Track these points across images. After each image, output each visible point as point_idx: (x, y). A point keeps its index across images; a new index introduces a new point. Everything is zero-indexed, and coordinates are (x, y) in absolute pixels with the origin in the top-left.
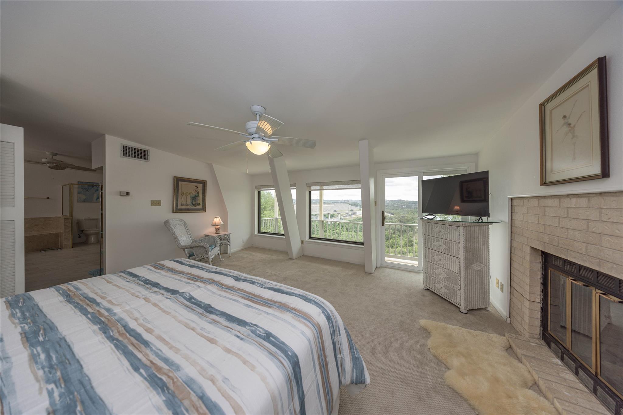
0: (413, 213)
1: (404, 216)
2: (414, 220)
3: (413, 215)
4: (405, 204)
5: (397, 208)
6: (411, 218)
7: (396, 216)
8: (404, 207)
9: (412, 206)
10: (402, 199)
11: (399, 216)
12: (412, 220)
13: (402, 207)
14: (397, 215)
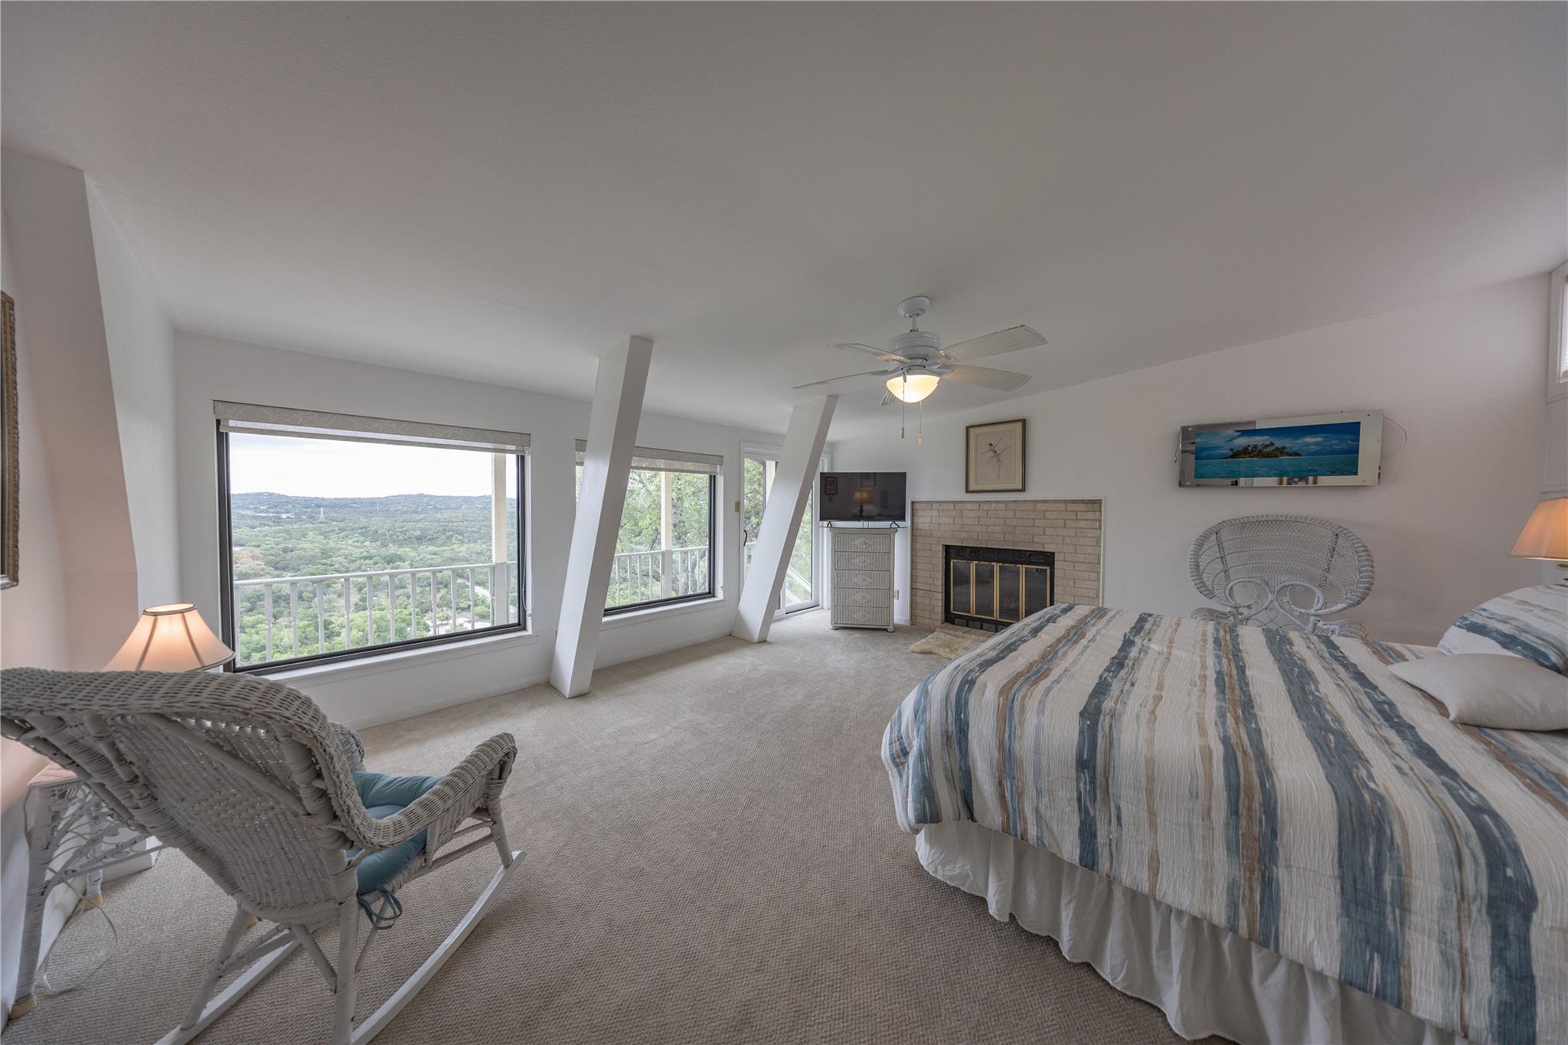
0: (322, 537)
1: (290, 546)
2: (330, 557)
3: (325, 541)
4: (290, 506)
5: (256, 523)
6: (317, 550)
7: (257, 551)
8: (284, 516)
9: (319, 513)
10: (277, 492)
11: (267, 549)
12: (325, 558)
13: (280, 518)
14: (258, 546)
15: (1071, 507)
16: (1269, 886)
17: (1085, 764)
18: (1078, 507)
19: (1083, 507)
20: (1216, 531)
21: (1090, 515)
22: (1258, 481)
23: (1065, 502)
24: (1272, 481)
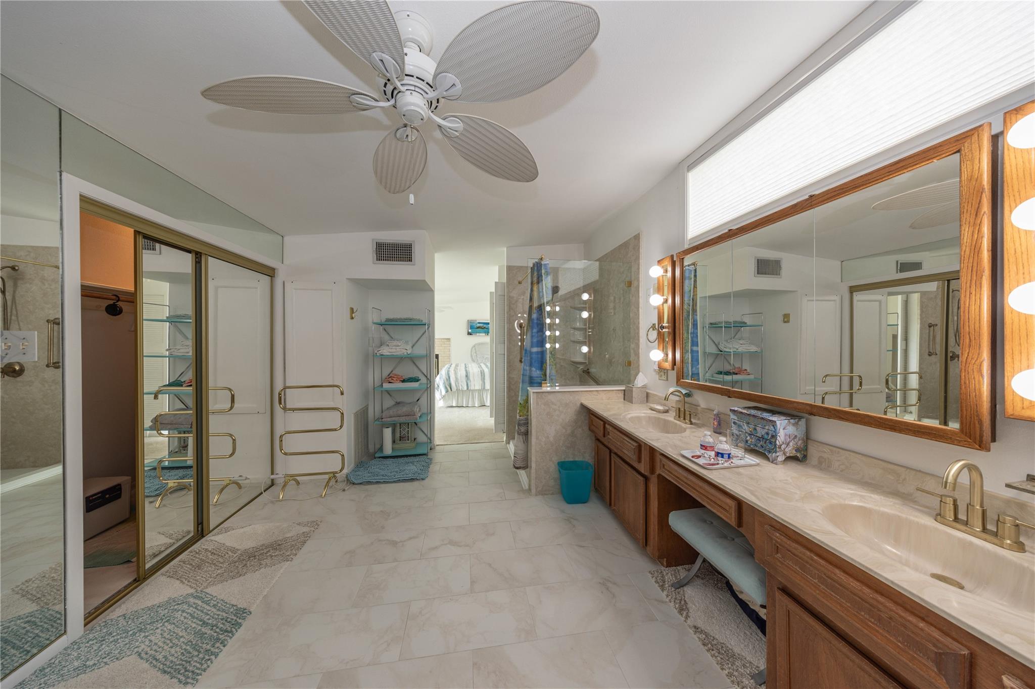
15: (442, 340)
16: (484, 382)
17: (467, 376)
18: (444, 340)
19: (446, 340)
20: (474, 346)
21: (448, 343)
22: (481, 334)
23: (441, 339)
24: (484, 334)
